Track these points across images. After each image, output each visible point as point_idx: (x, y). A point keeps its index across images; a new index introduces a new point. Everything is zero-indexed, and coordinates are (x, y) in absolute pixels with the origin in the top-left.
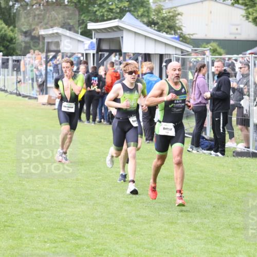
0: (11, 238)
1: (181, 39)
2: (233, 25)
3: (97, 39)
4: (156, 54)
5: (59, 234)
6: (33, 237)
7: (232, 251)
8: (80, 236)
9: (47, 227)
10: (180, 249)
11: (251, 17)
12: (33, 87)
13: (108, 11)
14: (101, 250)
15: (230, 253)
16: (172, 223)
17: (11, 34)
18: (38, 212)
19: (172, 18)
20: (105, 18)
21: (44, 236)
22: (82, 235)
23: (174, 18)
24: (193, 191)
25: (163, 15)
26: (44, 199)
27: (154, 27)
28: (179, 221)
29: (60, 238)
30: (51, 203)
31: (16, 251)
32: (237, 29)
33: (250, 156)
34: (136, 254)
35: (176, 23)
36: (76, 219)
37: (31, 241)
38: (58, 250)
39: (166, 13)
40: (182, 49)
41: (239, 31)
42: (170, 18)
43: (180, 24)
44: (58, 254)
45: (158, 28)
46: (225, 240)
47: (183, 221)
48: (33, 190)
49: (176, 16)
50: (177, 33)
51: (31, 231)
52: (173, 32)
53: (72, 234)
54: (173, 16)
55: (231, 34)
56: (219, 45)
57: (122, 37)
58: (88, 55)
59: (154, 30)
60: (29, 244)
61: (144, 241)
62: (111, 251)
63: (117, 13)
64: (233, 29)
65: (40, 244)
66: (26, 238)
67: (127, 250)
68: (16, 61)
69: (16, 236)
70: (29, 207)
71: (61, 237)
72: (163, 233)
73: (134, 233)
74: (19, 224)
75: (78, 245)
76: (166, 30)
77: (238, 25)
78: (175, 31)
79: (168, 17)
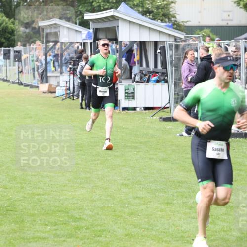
0: (13, 222)
1: (175, 26)
2: (225, 12)
3: (93, 29)
4: (151, 41)
5: (59, 217)
6: (35, 221)
7: (225, 229)
8: (80, 218)
9: (48, 211)
10: (176, 228)
11: (241, 3)
12: (34, 76)
13: (104, 2)
14: (100, 231)
15: (224, 231)
16: (168, 203)
17: (12, 26)
18: (39, 196)
19: (166, 6)
20: (102, 8)
21: (45, 220)
22: (81, 217)
23: (168, 7)
24: (187, 172)
25: (157, 4)
26: (45, 184)
27: (149, 15)
28: (175, 202)
29: (61, 221)
30: (52, 188)
31: (18, 234)
32: (229, 16)
33: (242, 137)
34: (133, 233)
35: (170, 12)
36: (76, 202)
37: (33, 224)
38: (58, 232)
39: (160, 2)
40: (175, 36)
41: (231, 18)
42: (164, 6)
43: (174, 12)
44: (58, 236)
45: (153, 16)
46: (219, 218)
47: (179, 201)
48: (34, 175)
49: (170, 5)
50: (171, 21)
51: (33, 215)
52: (167, 20)
53: (72, 216)
54: (167, 5)
55: (223, 20)
56: (211, 31)
57: (118, 26)
58: (86, 45)
59: (149, 18)
60: (31, 227)
61: (140, 221)
62: (110, 231)
63: (113, 3)
64: (225, 16)
65: (41, 227)
66: (28, 222)
67: (124, 230)
68: (17, 52)
69: (18, 220)
70: (31, 192)
71: (61, 219)
72: (160, 213)
73: (132, 214)
74: (21, 208)
75: (78, 227)
76: (161, 18)
77: (230, 12)
78: (169, 19)
79: (163, 5)
